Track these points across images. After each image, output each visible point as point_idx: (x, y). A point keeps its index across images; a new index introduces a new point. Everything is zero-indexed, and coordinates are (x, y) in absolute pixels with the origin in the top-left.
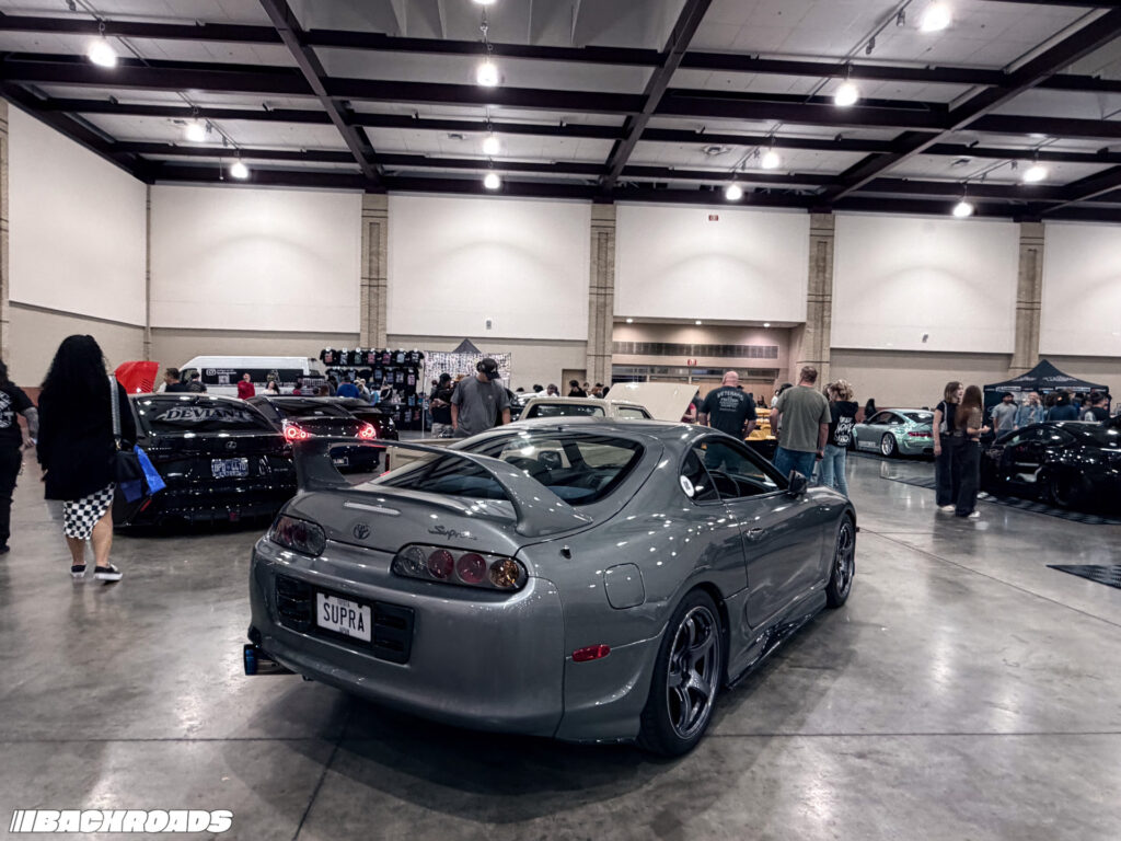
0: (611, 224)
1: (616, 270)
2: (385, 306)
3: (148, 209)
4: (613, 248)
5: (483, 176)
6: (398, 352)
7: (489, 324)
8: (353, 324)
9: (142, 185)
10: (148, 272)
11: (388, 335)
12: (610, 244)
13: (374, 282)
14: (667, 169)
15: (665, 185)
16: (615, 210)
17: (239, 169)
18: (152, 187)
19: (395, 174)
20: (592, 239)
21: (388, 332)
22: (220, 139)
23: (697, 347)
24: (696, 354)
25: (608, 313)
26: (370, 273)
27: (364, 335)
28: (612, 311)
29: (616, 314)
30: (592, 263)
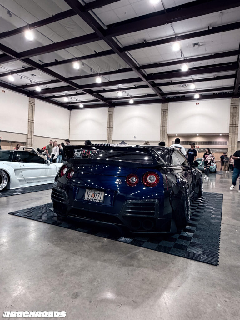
0: (167, 109)
1: (168, 121)
2: (112, 134)
3: (70, 116)
4: (167, 115)
5: (129, 100)
6: (105, 144)
7: (135, 137)
8: (105, 138)
9: (69, 111)
10: (69, 129)
11: (113, 141)
12: (166, 114)
13: (110, 128)
14: (176, 92)
15: (184, 96)
16: (168, 105)
17: (81, 105)
18: (71, 111)
19: (116, 102)
20: (161, 113)
21: (113, 140)
22: (76, 100)
23: (199, 142)
24: (199, 144)
25: (165, 133)
26: (109, 126)
27: (108, 141)
28: (167, 133)
29: (168, 133)
30: (161, 119)
